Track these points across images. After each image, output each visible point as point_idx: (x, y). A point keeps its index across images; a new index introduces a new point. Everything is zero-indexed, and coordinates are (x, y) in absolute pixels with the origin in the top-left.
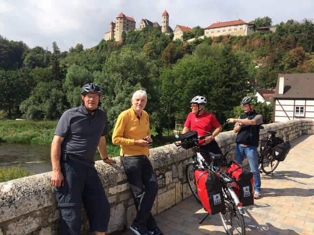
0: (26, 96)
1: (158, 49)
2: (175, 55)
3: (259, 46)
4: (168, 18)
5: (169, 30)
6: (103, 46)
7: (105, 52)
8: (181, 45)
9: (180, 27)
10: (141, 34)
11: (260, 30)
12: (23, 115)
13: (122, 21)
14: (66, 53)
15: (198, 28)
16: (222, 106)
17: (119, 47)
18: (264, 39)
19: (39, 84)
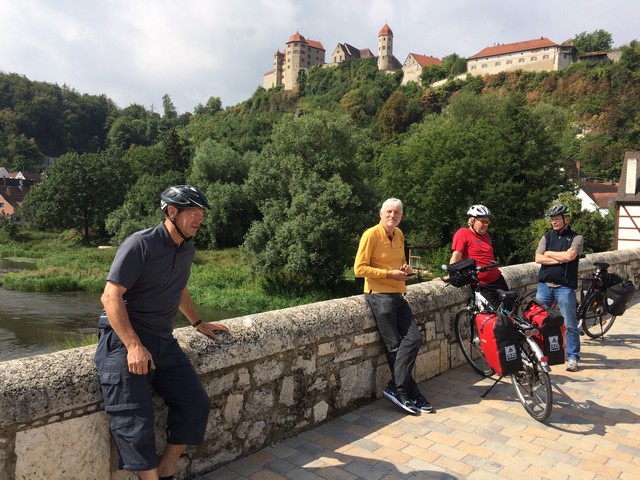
0: (118, 203)
1: (371, 103)
2: (405, 115)
3: (585, 93)
4: (390, 40)
5: (394, 63)
6: (259, 100)
7: (265, 112)
8: (418, 94)
9: (416, 57)
10: (336, 74)
11: (586, 57)
12: (112, 239)
13: (298, 48)
14: (187, 116)
15: (455, 57)
16: (506, 219)
17: (293, 101)
18: (596, 78)
19: (142, 179)
